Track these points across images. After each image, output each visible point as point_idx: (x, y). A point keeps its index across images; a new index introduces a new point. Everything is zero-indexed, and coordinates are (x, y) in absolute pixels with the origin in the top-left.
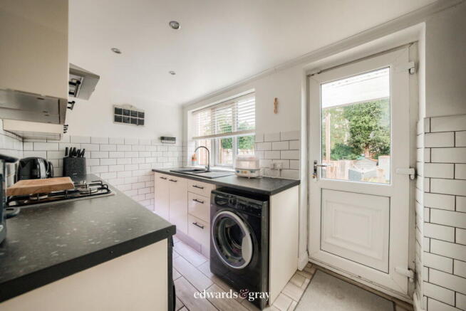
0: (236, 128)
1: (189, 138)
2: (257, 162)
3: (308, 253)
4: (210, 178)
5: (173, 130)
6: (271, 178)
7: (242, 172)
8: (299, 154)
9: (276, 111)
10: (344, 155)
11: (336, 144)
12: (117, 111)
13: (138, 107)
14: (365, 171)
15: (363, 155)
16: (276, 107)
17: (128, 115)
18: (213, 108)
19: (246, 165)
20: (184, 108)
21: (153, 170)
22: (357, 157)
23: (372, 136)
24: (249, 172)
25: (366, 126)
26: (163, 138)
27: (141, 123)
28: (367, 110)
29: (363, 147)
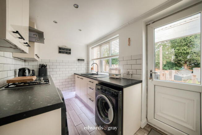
0: (110, 54)
1: (90, 59)
2: (119, 71)
3: (147, 119)
4: (96, 78)
5: (83, 56)
6: (126, 79)
7: (112, 75)
8: (142, 67)
9: (129, 45)
10: (171, 67)
11: (166, 62)
12: (60, 48)
13: (68, 47)
14: (185, 76)
15: (183, 67)
16: (129, 43)
17: (64, 50)
18: (100, 45)
19: (114, 72)
20: (88, 46)
21: (75, 74)
22: (179, 68)
23: (188, 57)
24: (115, 75)
25: (185, 52)
26: (79, 60)
27: (70, 53)
28: (185, 43)
29: (183, 63)
